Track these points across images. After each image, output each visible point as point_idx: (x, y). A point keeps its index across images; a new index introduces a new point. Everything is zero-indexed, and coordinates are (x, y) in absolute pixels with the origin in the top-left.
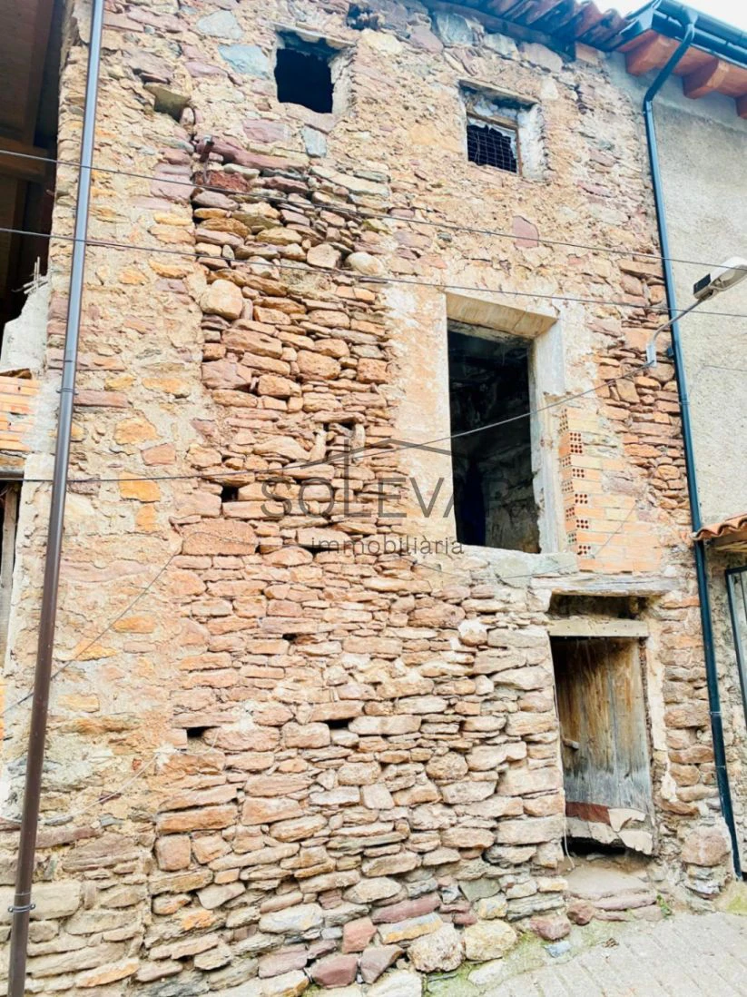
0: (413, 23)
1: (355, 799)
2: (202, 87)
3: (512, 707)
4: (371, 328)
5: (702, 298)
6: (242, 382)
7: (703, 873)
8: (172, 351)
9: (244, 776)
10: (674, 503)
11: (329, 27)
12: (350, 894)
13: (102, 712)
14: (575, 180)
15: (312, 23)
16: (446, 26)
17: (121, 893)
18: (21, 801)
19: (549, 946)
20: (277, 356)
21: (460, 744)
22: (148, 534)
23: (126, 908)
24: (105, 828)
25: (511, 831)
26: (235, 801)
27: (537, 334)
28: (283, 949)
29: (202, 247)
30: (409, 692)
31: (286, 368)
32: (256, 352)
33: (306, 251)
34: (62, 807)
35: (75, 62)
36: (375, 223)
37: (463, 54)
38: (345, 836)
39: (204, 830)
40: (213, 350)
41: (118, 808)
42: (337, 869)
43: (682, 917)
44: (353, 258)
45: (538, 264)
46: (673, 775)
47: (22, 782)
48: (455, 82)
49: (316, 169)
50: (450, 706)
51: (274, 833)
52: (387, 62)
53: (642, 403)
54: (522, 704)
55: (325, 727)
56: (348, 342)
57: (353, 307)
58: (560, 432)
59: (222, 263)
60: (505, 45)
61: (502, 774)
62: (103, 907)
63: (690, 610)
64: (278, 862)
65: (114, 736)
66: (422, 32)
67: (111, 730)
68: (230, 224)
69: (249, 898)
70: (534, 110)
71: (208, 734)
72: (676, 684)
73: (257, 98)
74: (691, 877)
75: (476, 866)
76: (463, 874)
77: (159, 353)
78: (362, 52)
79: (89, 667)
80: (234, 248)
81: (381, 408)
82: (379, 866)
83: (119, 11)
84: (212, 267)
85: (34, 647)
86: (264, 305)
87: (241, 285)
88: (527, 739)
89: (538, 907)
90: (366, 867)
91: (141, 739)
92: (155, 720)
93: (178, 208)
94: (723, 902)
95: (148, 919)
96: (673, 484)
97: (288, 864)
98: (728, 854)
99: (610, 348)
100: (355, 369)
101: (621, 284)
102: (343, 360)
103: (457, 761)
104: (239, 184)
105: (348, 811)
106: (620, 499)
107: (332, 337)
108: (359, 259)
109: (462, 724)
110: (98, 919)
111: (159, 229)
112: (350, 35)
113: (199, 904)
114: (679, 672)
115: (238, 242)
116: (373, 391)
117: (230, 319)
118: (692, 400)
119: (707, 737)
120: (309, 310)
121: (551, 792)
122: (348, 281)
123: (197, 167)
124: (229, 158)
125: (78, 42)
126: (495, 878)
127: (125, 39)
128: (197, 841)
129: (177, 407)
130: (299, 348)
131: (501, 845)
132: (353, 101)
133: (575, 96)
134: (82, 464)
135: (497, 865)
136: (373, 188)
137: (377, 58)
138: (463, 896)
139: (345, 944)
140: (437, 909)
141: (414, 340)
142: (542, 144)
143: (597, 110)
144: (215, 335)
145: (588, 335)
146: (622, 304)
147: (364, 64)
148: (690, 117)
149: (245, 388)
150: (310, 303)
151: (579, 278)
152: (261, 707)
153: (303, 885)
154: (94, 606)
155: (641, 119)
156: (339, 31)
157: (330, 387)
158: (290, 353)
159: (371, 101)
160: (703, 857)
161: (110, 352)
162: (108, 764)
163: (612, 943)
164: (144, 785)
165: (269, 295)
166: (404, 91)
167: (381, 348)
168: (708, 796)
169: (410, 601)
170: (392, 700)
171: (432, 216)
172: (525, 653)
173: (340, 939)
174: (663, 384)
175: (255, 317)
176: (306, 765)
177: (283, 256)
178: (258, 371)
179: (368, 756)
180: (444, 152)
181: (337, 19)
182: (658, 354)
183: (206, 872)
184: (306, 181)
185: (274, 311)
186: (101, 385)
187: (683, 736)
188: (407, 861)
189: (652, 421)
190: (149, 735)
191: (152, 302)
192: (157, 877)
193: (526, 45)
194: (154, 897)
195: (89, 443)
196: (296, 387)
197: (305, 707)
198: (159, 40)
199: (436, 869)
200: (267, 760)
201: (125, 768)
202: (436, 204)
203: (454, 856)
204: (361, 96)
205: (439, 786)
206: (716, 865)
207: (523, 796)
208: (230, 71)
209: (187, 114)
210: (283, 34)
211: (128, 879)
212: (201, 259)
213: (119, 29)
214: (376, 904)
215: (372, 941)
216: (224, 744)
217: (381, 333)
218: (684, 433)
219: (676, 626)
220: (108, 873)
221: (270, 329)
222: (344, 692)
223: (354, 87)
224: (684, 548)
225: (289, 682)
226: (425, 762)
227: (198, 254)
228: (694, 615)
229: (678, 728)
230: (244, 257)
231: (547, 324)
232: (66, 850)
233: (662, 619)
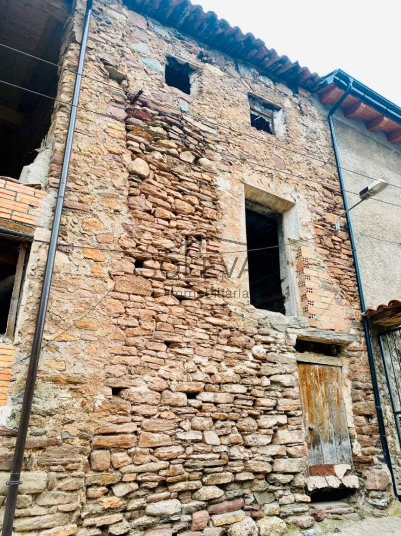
0: (227, 65)
1: (200, 438)
2: (132, 72)
3: (279, 395)
4: (210, 193)
5: (363, 199)
6: (148, 209)
7: (379, 494)
8: (113, 188)
9: (141, 418)
10: (352, 298)
11: (190, 59)
12: (196, 495)
13: (67, 372)
14: (300, 143)
15: (184, 56)
16: (242, 69)
17: (70, 482)
18: (18, 418)
19: (304, 531)
20: (165, 199)
21: (254, 412)
22: (97, 278)
23: (72, 491)
24: (63, 440)
25: (282, 464)
26: (135, 433)
27: (284, 211)
28: (159, 526)
29: (130, 142)
30: (228, 380)
31: (169, 206)
32: (155, 195)
33: (179, 153)
34: (41, 426)
35: (72, 50)
36: (211, 146)
37: (249, 82)
38: (194, 459)
39: (118, 448)
40: (133, 190)
41: (72, 429)
42: (189, 479)
43: (371, 520)
44: (202, 160)
45: (285, 177)
46: (359, 441)
47: (19, 407)
48: (246, 92)
49: (185, 117)
50: (249, 391)
51: (156, 454)
52: (216, 78)
53: (335, 248)
54: (284, 394)
55: (184, 396)
56: (198, 198)
57: (201, 183)
58: (297, 258)
59: (140, 151)
60: (269, 82)
61: (275, 431)
62: (59, 489)
63: (363, 353)
64: (157, 472)
65: (72, 386)
66: (231, 69)
67: (70, 383)
68: (144, 134)
69: (140, 493)
70: (281, 112)
71: (123, 392)
72: (359, 391)
73: (157, 82)
74: (372, 498)
75: (262, 484)
76: (256, 488)
77: (107, 188)
78: (205, 72)
79: (61, 345)
80: (146, 145)
81: (214, 232)
82: (213, 478)
83: (95, 33)
84: (134, 152)
85: (32, 330)
86: (159, 174)
87: (149, 163)
88: (287, 413)
89: (296, 510)
90: (205, 479)
91: (88, 390)
92: (95, 380)
93: (118, 123)
94: (390, 511)
95: (84, 500)
96: (352, 289)
97: (163, 473)
98: (390, 485)
99: (319, 220)
100: (201, 211)
101: (323, 193)
102: (196, 206)
103: (251, 421)
104: (149, 117)
105: (195, 445)
106: (327, 293)
107: (191, 195)
108: (204, 161)
109: (254, 401)
110: (56, 497)
111: (109, 130)
112: (200, 64)
113: (113, 494)
114: (360, 384)
115: (148, 143)
116: (210, 223)
117: (142, 178)
118: (357, 248)
119: (374, 421)
120: (181, 180)
121: (300, 444)
122: (199, 170)
123: (129, 106)
124: (144, 104)
125: (74, 41)
126: (273, 492)
127: (97, 45)
128: (114, 454)
129: (114, 216)
130: (176, 198)
131: (275, 473)
132: (201, 92)
133: (299, 108)
134: (65, 237)
135: (273, 484)
136: (211, 130)
137: (212, 76)
138: (255, 502)
139: (194, 524)
140: (242, 508)
141: (229, 202)
142: (285, 125)
143: (309, 116)
144: (135, 184)
145: (309, 213)
146: (324, 202)
147: (206, 77)
148: (348, 126)
149: (149, 212)
150: (181, 177)
151: (304, 187)
152: (152, 379)
153: (170, 488)
154: (67, 312)
155: (328, 123)
156: (195, 61)
157: (190, 218)
158: (171, 199)
159: (209, 93)
160: (379, 485)
161: (82, 184)
162: (68, 402)
163: (337, 530)
164: (87, 416)
165: (161, 170)
166: (224, 92)
167: (214, 204)
168: (377, 453)
169: (228, 332)
170: (219, 384)
171: (237, 147)
172: (285, 366)
173: (190, 522)
174: (344, 241)
175: (155, 179)
176: (173, 416)
177: (169, 153)
178: (156, 205)
179: (207, 414)
180: (242, 121)
181: (194, 56)
182: (341, 227)
183: (118, 474)
184: (180, 121)
185: (164, 178)
186: (77, 199)
187: (362, 419)
188: (227, 478)
189: (340, 258)
190: (92, 388)
191: (105, 164)
192: (90, 474)
193: (277, 83)
194: (88, 487)
195: (69, 226)
196: (173, 216)
197: (175, 382)
198: (113, 49)
199: (241, 483)
200: (153, 410)
201: (77, 405)
202: (239, 143)
203: (251, 477)
204: (205, 89)
205: (243, 436)
206: (384, 490)
207: (286, 445)
208: (145, 68)
209: (124, 82)
210: (169, 58)
211: (75, 473)
212: (129, 147)
213: (94, 40)
214: (210, 502)
215: (208, 525)
216: (132, 399)
217: (215, 197)
218: (354, 265)
219: (357, 360)
220: (63, 468)
221: (162, 186)
222: (195, 377)
223: (202, 85)
224: (358, 321)
225: (166, 368)
226: (236, 421)
227: (128, 145)
228: (365, 355)
229: (360, 415)
230: (151, 150)
231: (289, 205)
232: (41, 452)
233: (350, 357)
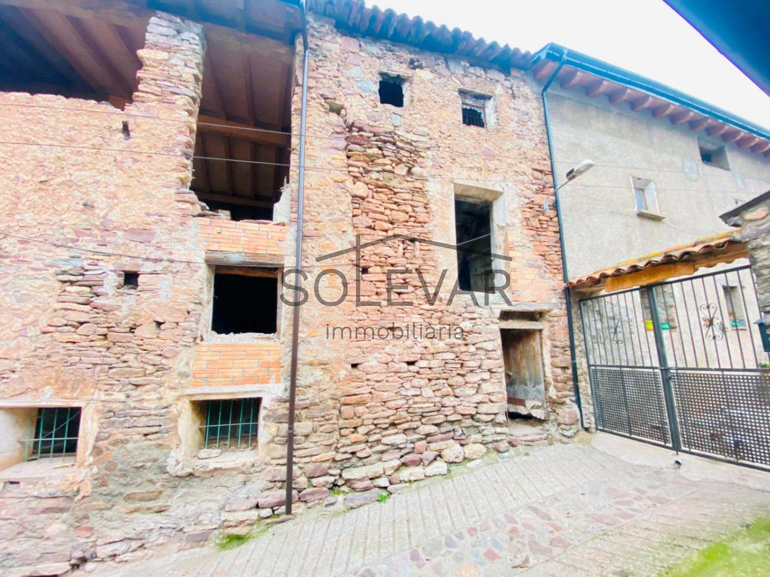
0: (438, 65)
1: (418, 393)
2: (349, 100)
3: (483, 357)
4: (422, 199)
5: (570, 179)
6: (368, 225)
7: (567, 427)
8: (340, 213)
9: (374, 383)
10: (556, 271)
11: (402, 69)
12: (417, 431)
13: (318, 357)
14: (511, 129)
15: (395, 69)
16: (452, 65)
17: (328, 427)
18: (289, 390)
19: (500, 454)
20: (382, 213)
21: (461, 372)
22: (333, 288)
23: (330, 433)
24: (321, 402)
25: (484, 408)
26: (371, 393)
27: (494, 199)
28: (391, 451)
29: (351, 169)
30: (440, 351)
31: (386, 218)
32: (374, 212)
33: (393, 168)
34: (304, 393)
35: (297, 94)
36: (422, 154)
37: (460, 76)
38: (415, 408)
39: (359, 404)
40: (356, 212)
41: (325, 395)
42: (411, 421)
43: (558, 445)
44: (413, 170)
45: (494, 168)
46: (555, 387)
47: (288, 384)
48: (457, 89)
49: (397, 132)
50: (457, 357)
51: (386, 406)
52: (427, 83)
53: (542, 228)
54: (488, 356)
55: (405, 365)
56: (412, 206)
57: (414, 191)
58: (504, 241)
59: (359, 175)
60: (480, 71)
61: (479, 385)
62: (321, 432)
63: (563, 318)
64: (388, 417)
65: (323, 366)
66: (442, 68)
67: (322, 364)
68: (362, 158)
69: (378, 431)
70: (492, 100)
71: (359, 366)
72: (556, 349)
73: (371, 103)
74: (562, 429)
75: (469, 422)
76: (463, 425)
77: (335, 214)
78: (416, 79)
79: (312, 340)
80: (364, 168)
81: (426, 233)
82: (429, 420)
83: (314, 70)
84: (355, 177)
85: (291, 332)
86: (377, 192)
87: (367, 184)
88: (490, 371)
89: (495, 439)
90: (424, 420)
91: (333, 368)
92: (339, 361)
93: (340, 153)
94: (576, 439)
95: (338, 437)
96: (557, 263)
97: (392, 418)
98: (577, 420)
99: (527, 204)
100: (415, 217)
101: (533, 175)
102: (410, 214)
103: (460, 379)
104: (365, 140)
105: (415, 398)
106: (530, 270)
107: (405, 204)
108: (416, 170)
109: (462, 364)
110: (319, 436)
111: (334, 162)
112: (410, 72)
113: (358, 432)
114: (558, 344)
115: (365, 165)
116: (422, 227)
117: (363, 198)
118: (565, 225)
119: (570, 371)
120: (395, 193)
121: (500, 393)
122: (411, 180)
123: (348, 135)
124: (360, 129)
125: (298, 85)
126: (477, 427)
127: (317, 82)
128: (356, 408)
129: (342, 236)
130: (392, 210)
131: (480, 414)
132: (412, 101)
133: (510, 92)
134: (307, 260)
135: (478, 421)
136: (422, 139)
137: (422, 82)
138: (463, 434)
139: (416, 450)
140: (453, 438)
141: (440, 204)
142: (496, 114)
143: (521, 98)
144: (357, 206)
145: (517, 199)
146: (533, 184)
147: (416, 84)
148: (564, 98)
149: (370, 227)
150: (396, 190)
151: (513, 173)
152: (380, 356)
153: (398, 427)
154: (313, 316)
155: (541, 100)
156: (405, 71)
157: (405, 225)
158: (388, 212)
159: (420, 100)
160: (567, 421)
161: (316, 214)
162: (321, 377)
163: (527, 454)
164: (335, 386)
165: (379, 187)
166: (434, 95)
167: (426, 208)
168: (570, 396)
169: (439, 314)
170: (433, 354)
171: (447, 149)
172: (489, 335)
173: (414, 448)
174: (551, 219)
175: (373, 197)
176: (398, 379)
177: (384, 171)
178: (375, 220)
179: (423, 376)
180: (452, 121)
181: (405, 66)
182: (549, 206)
183: (360, 420)
184: (393, 137)
185: (380, 194)
186: (313, 228)
187: (559, 371)
188: (440, 418)
189: (546, 236)
190: (336, 366)
191: (332, 193)
192: (341, 422)
193: (488, 71)
194: (340, 429)
195: (309, 251)
196: (390, 226)
197: (397, 356)
198: (330, 82)
199: (452, 422)
200: (383, 377)
201: (328, 379)
202: (449, 144)
203: (460, 417)
204: (415, 99)
205: (453, 389)
206: (573, 424)
207: (488, 394)
208: (360, 92)
209: (343, 112)
210: (382, 74)
211: (330, 422)
212: (351, 174)
213: (314, 78)
214: (428, 435)
215: (426, 449)
216: (365, 370)
217: (426, 201)
218: (561, 240)
219: (556, 324)
220: (322, 419)
221: (379, 202)
222: (413, 351)
223: (413, 95)
224: (560, 291)
225: (390, 346)
226: (447, 379)
227: (349, 172)
228: (565, 320)
229: (557, 367)
230: (368, 172)
231: (497, 194)
232: (306, 410)
233: (550, 321)
